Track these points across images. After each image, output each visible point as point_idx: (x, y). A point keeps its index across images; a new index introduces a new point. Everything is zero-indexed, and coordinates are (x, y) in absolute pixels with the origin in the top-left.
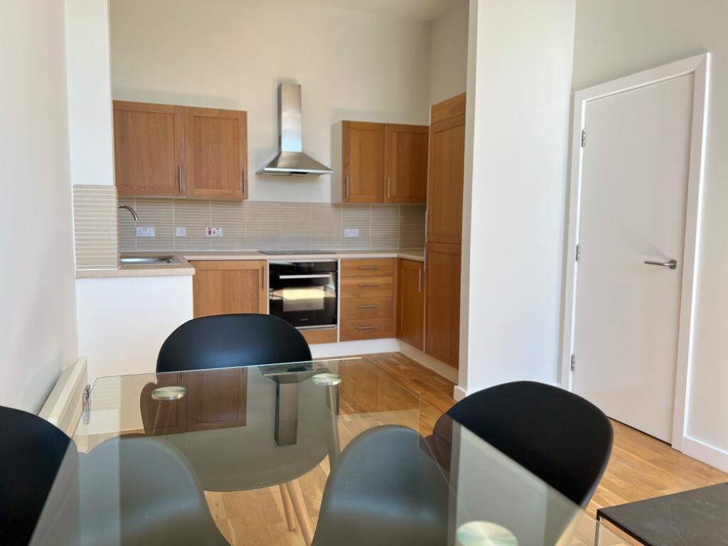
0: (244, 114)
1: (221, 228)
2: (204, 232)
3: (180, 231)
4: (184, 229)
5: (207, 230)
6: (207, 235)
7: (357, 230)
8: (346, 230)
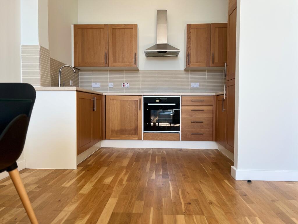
0: (136, 26)
1: (129, 84)
2: (122, 86)
3: (111, 85)
4: (112, 84)
5: (123, 84)
6: (123, 87)
7: (198, 84)
8: (192, 84)
